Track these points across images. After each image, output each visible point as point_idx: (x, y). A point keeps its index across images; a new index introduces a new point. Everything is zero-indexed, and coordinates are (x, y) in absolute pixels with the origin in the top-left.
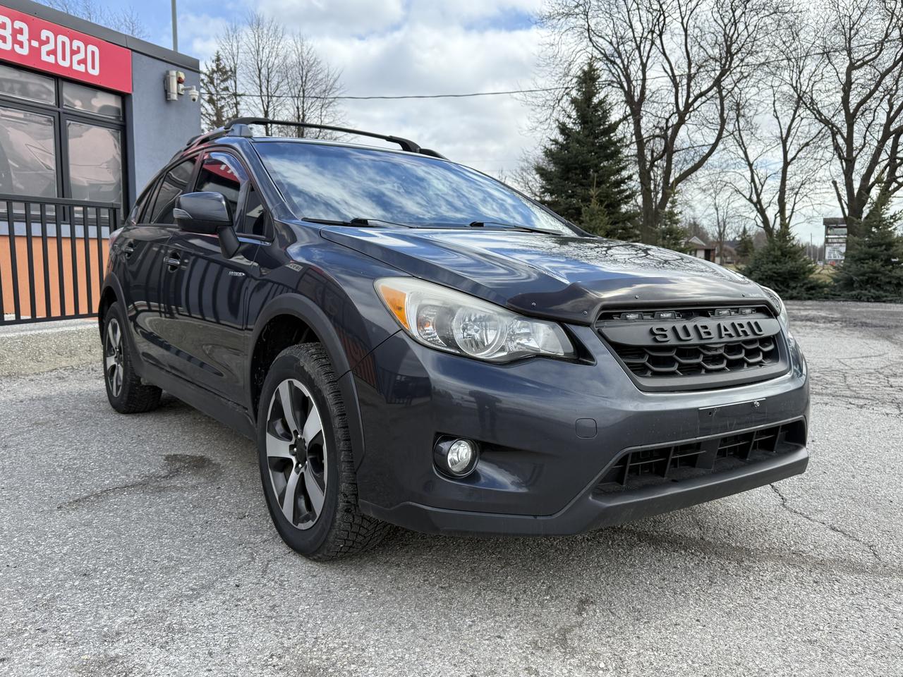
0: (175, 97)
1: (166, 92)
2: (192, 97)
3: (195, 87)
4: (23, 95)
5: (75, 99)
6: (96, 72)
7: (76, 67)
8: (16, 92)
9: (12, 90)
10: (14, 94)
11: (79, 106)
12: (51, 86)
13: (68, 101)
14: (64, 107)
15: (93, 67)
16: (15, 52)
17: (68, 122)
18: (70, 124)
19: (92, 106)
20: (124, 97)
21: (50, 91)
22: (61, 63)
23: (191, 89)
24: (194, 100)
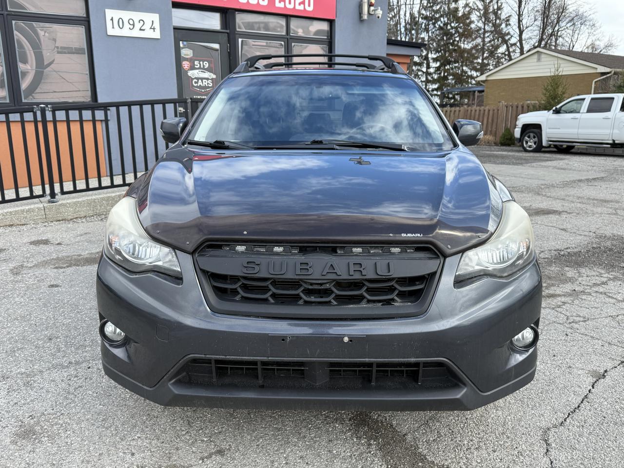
0: (365, 17)
1: (361, 14)
2: (377, 16)
3: (379, 8)
4: (266, 31)
5: (298, 28)
6: (311, 9)
7: (298, 7)
8: (262, 29)
9: (259, 29)
10: (260, 30)
11: (300, 33)
12: (283, 22)
13: (294, 30)
14: (291, 34)
15: (309, 5)
16: (260, 4)
17: (293, 44)
18: (294, 45)
19: (309, 32)
20: (331, 22)
21: (282, 25)
22: (288, 6)
23: (377, 10)
24: (378, 17)
